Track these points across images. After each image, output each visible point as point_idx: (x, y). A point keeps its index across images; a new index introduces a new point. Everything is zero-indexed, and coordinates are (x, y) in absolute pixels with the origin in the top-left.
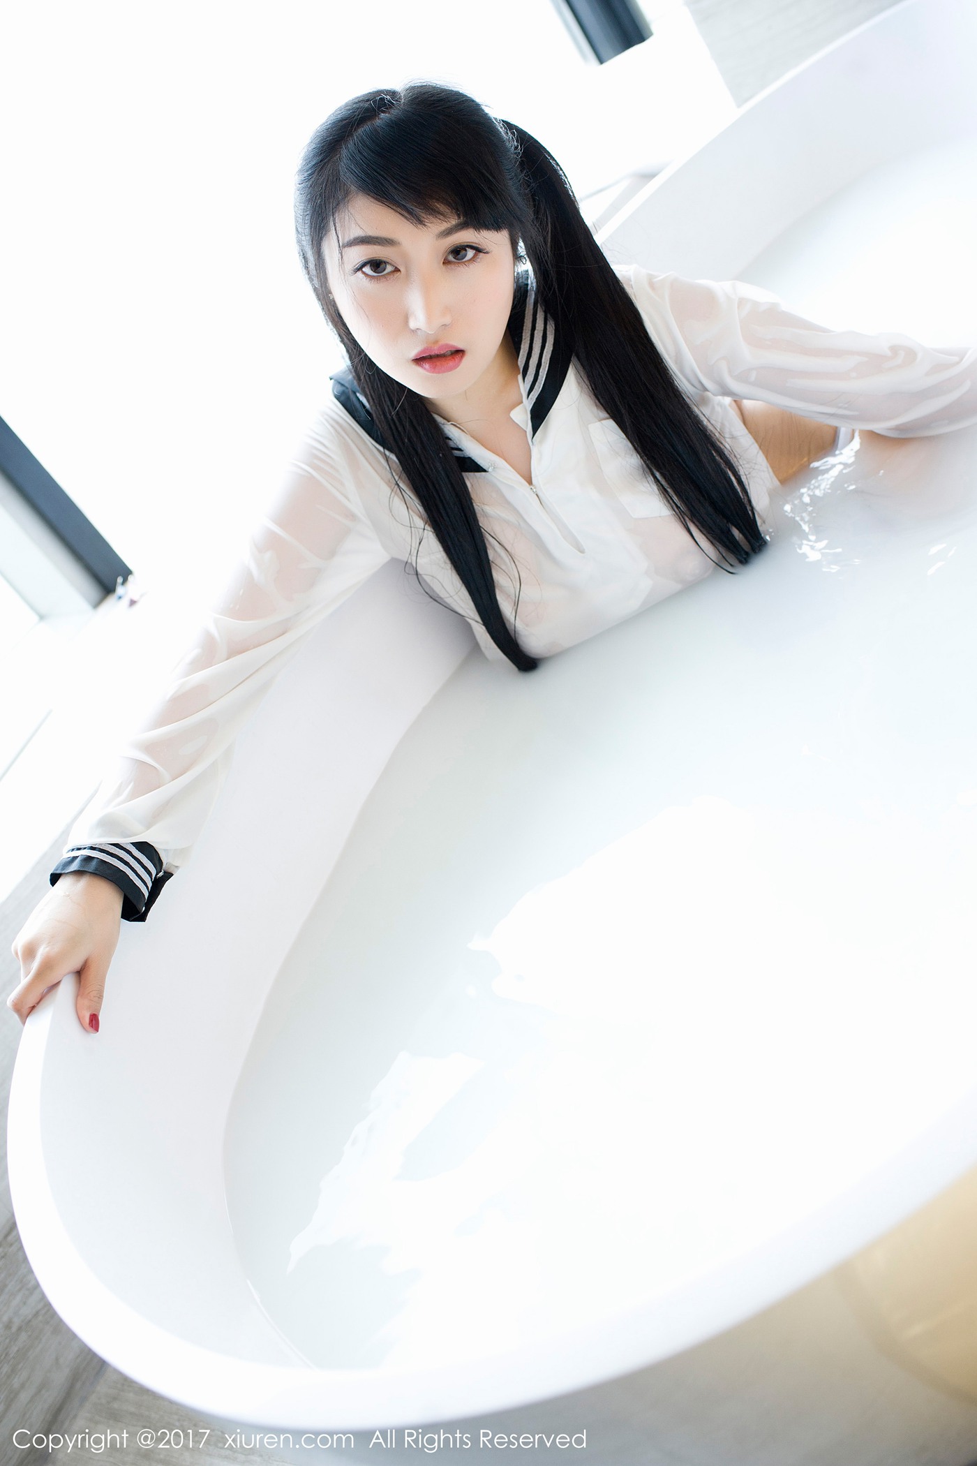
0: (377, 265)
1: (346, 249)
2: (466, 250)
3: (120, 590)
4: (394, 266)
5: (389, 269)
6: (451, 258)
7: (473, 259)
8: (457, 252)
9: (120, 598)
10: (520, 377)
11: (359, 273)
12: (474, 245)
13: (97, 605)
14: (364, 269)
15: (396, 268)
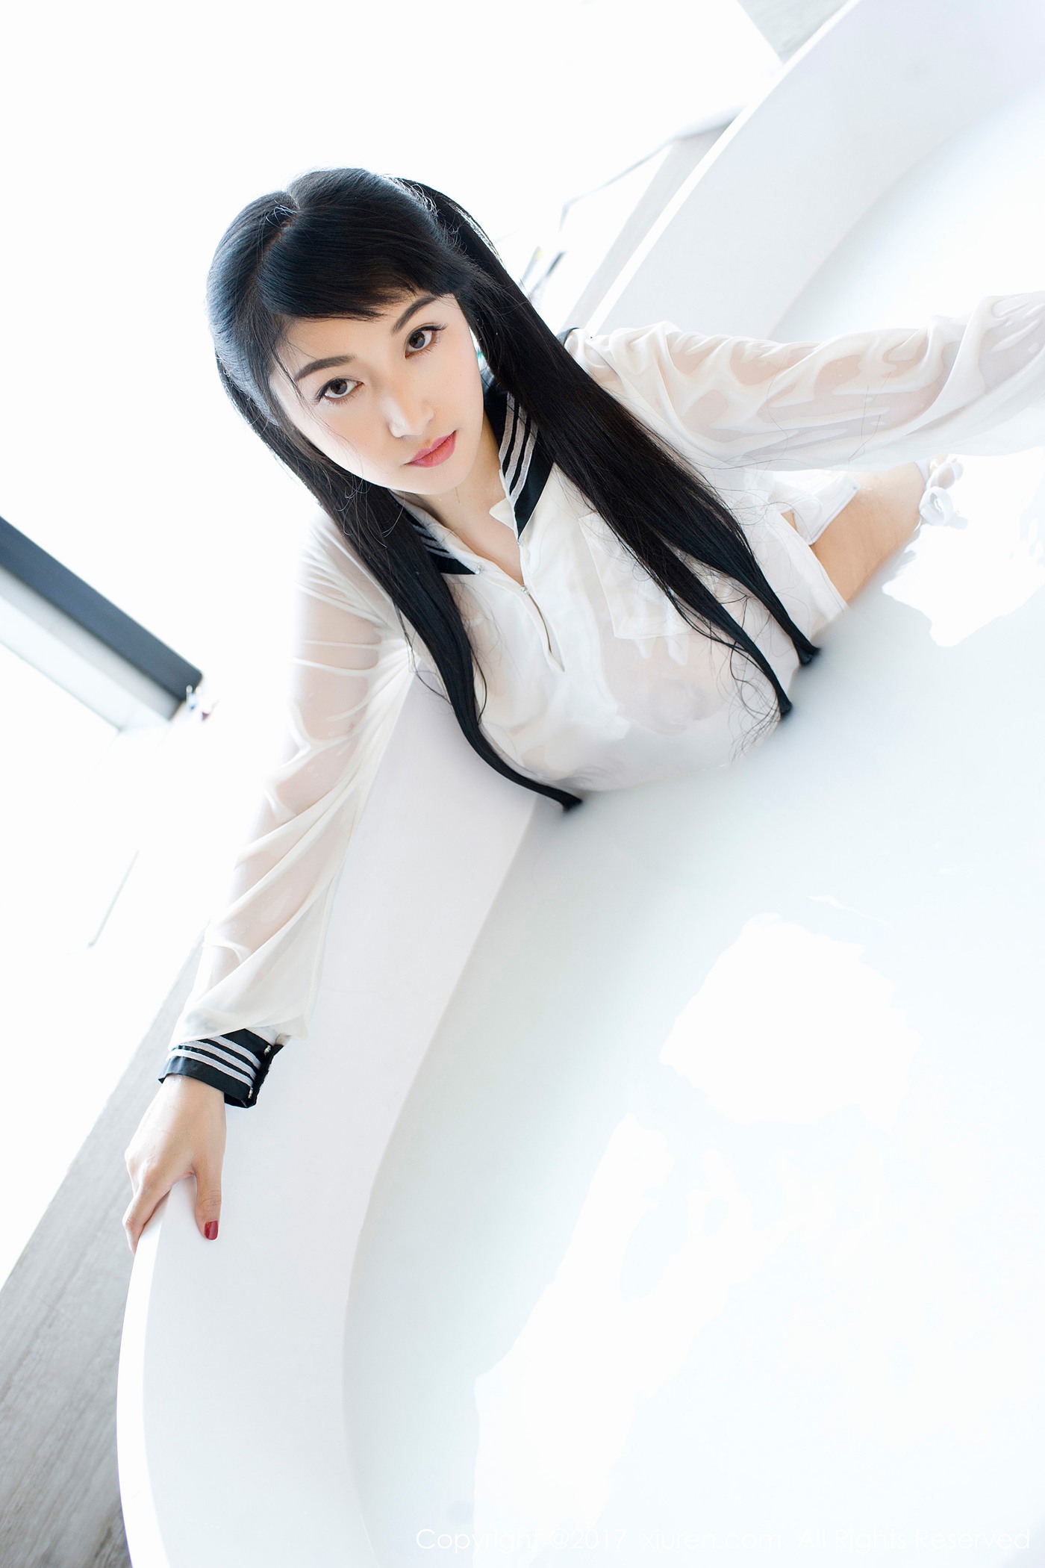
0: (337, 385)
1: (300, 381)
2: (423, 336)
3: (191, 699)
4: (354, 381)
5: (350, 386)
6: (411, 349)
7: (433, 341)
8: (415, 339)
9: (193, 708)
10: (501, 472)
11: (324, 400)
12: (428, 325)
13: (171, 715)
14: (326, 394)
15: (358, 382)
